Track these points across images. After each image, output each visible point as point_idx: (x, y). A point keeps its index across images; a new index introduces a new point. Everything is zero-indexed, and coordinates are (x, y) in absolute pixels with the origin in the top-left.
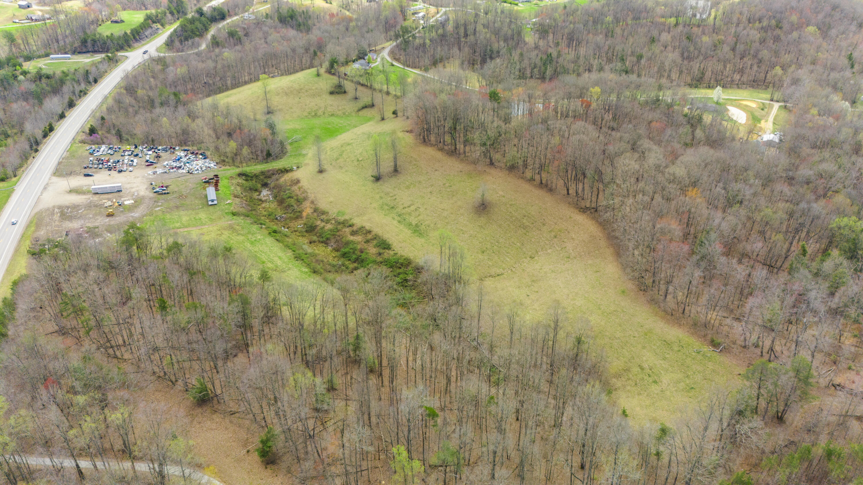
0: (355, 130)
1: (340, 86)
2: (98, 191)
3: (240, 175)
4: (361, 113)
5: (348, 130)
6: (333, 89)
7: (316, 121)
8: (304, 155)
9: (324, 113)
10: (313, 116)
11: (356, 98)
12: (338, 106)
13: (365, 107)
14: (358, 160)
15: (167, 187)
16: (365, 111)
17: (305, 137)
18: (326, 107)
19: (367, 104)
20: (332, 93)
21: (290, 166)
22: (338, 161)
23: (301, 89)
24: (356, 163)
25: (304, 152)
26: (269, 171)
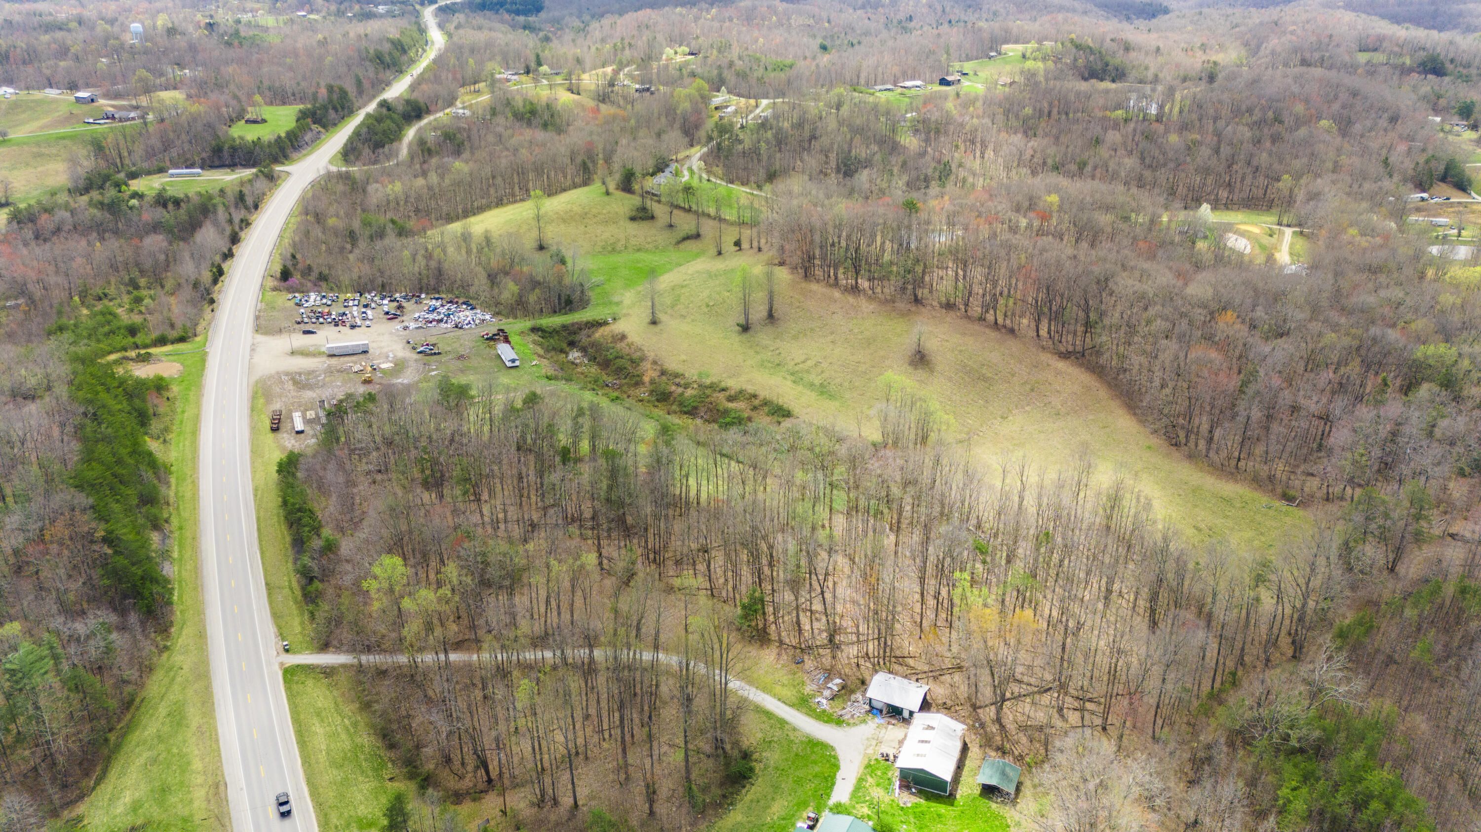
0: (682, 269)
1: (644, 209)
2: (336, 352)
3: (534, 330)
4: (682, 246)
5: (671, 270)
6: (634, 213)
7: (614, 259)
8: (618, 304)
9: (626, 247)
10: (610, 252)
11: (671, 226)
12: (645, 237)
13: (687, 238)
14: (708, 306)
15: (434, 345)
16: (688, 243)
17: (609, 280)
18: (627, 239)
19: (690, 233)
20: (633, 219)
21: (603, 317)
22: (676, 308)
23: (586, 214)
24: (706, 310)
25: (616, 299)
26: (573, 324)
